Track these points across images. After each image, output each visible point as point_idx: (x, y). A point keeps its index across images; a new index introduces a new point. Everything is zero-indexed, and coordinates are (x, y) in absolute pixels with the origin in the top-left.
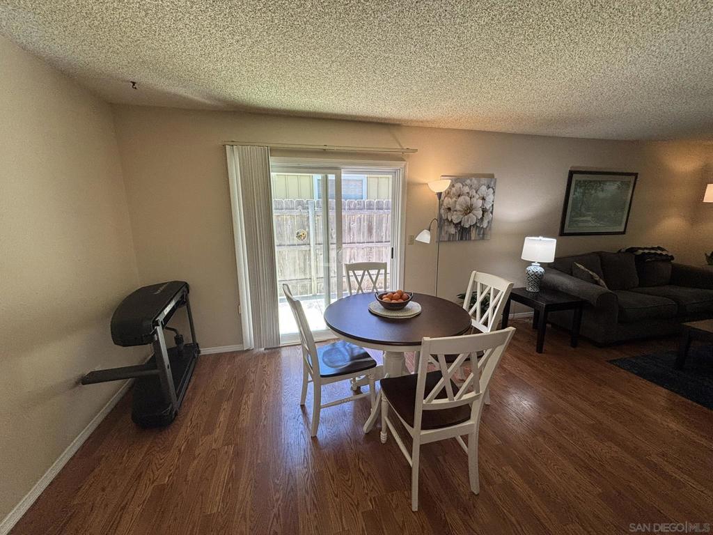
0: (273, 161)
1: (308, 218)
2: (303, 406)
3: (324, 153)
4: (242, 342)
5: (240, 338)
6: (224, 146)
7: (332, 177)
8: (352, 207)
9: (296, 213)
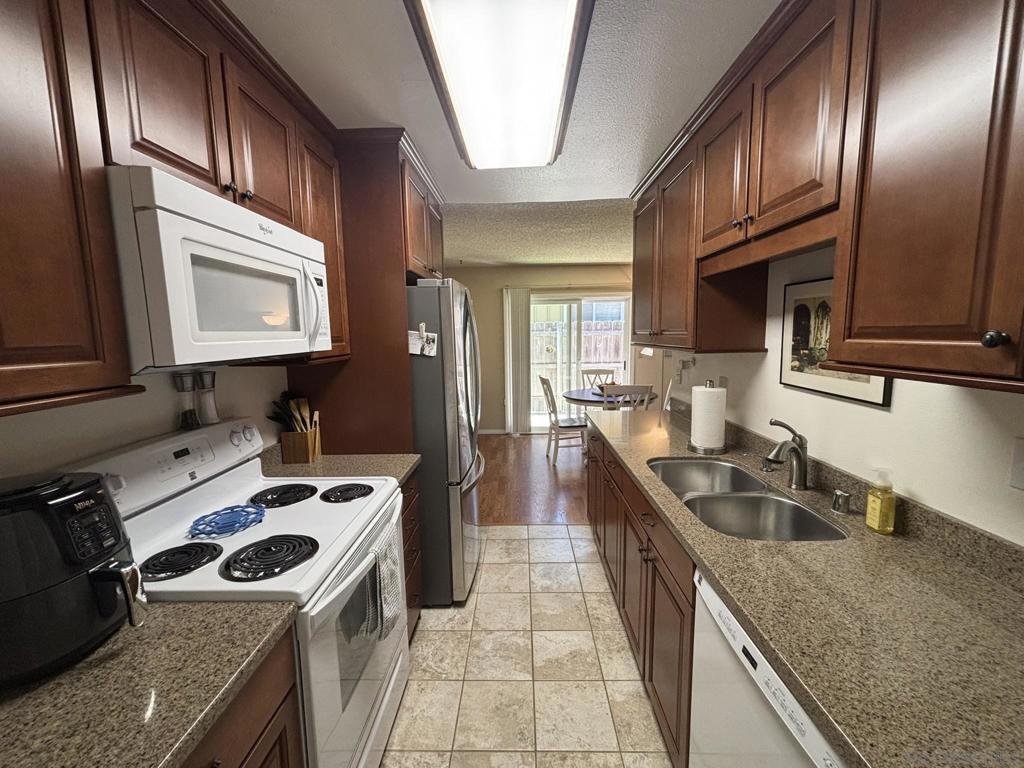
0: (533, 298)
1: (556, 339)
2: (547, 456)
3: (569, 289)
4: (504, 428)
5: (503, 426)
6: (502, 290)
7: (575, 306)
8: (598, 327)
9: (545, 334)
